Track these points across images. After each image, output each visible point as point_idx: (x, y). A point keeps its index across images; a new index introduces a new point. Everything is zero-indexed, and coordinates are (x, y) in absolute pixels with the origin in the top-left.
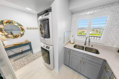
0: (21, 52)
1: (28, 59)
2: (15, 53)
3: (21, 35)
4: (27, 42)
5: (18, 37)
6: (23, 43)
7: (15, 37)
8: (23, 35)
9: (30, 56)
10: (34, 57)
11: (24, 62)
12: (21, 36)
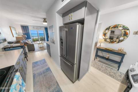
0: (107, 58)
1: (107, 70)
2: (102, 56)
3: (119, 41)
4: (120, 52)
5: (114, 42)
6: (114, 50)
7: (111, 42)
8: (121, 41)
9: (112, 69)
10: (115, 73)
11: (102, 67)
12: (118, 43)
